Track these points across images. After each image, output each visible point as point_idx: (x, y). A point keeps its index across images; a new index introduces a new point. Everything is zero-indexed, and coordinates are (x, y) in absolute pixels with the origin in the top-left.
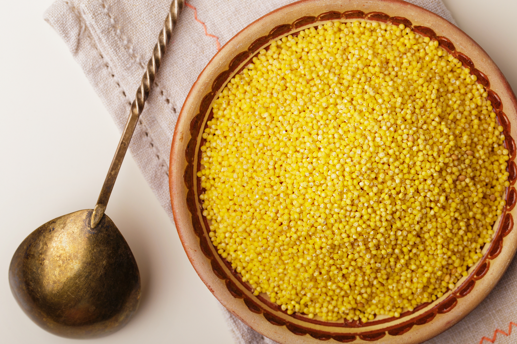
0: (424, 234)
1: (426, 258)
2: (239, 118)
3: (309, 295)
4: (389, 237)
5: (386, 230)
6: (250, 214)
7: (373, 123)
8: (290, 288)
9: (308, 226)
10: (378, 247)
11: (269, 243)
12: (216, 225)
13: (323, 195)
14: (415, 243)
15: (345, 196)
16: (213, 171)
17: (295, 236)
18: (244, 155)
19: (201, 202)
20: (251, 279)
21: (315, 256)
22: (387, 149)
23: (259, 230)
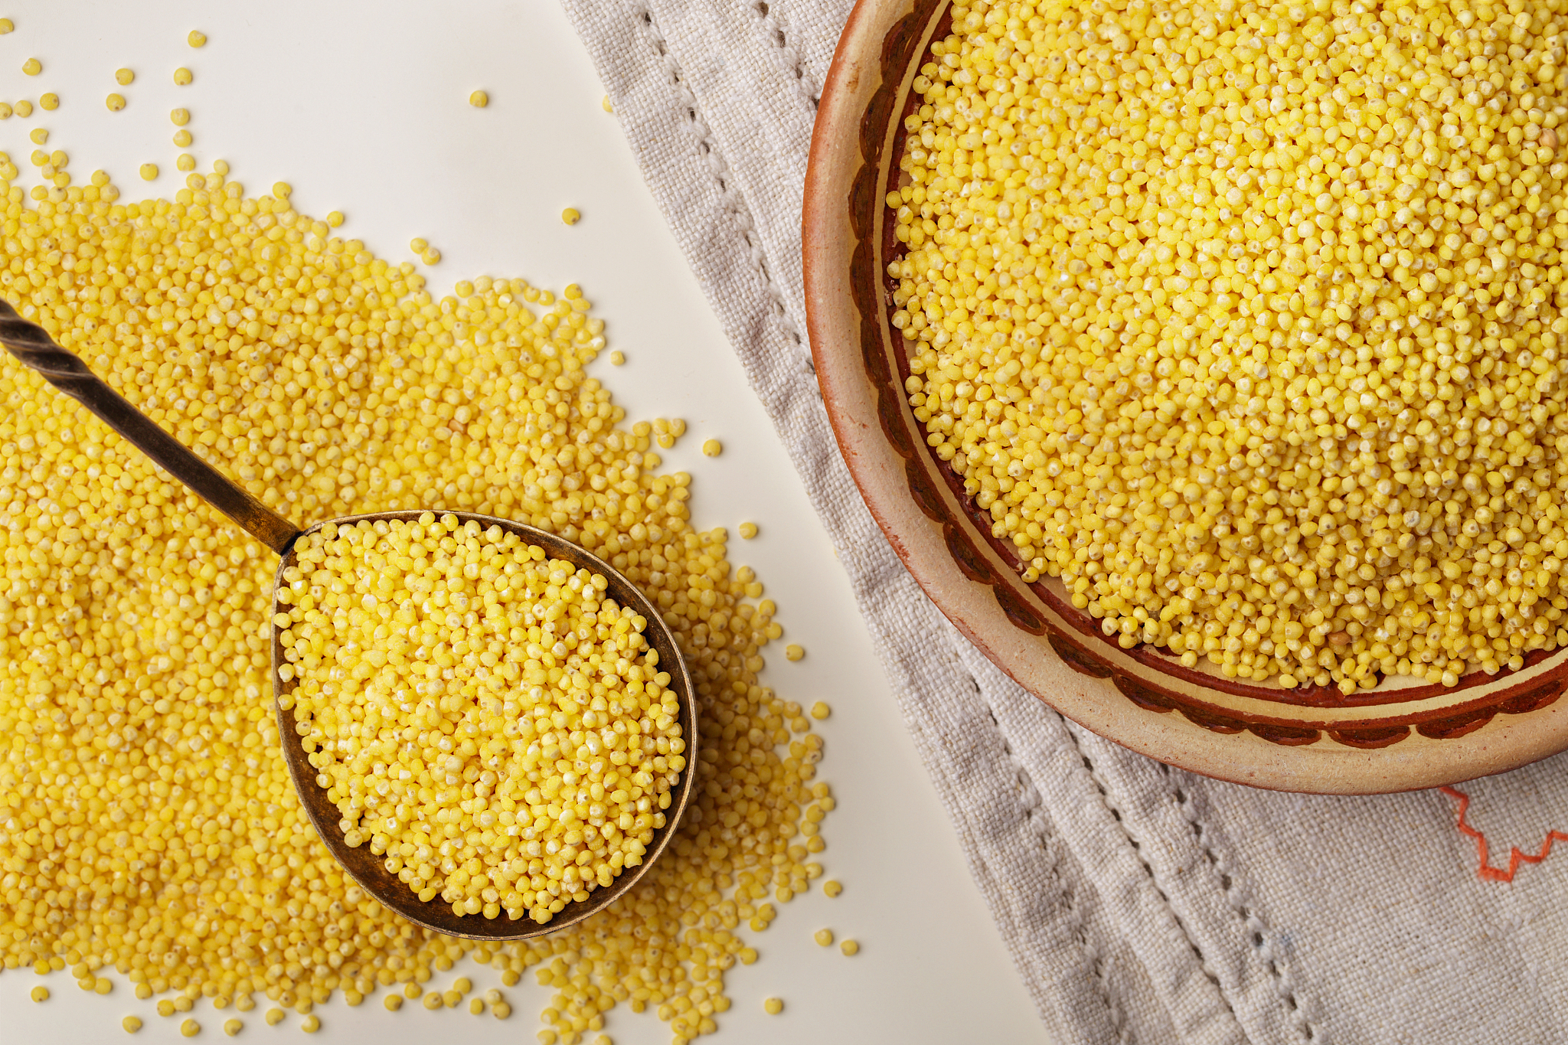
0: (1556, 436)
1: (1553, 513)
2: (1029, 39)
3: (1189, 593)
4: (1451, 436)
5: (1447, 412)
6: (1035, 329)
7: (1439, 81)
8: (1135, 566)
9: (1210, 381)
10: (1414, 464)
11: (1085, 421)
12: (929, 357)
13: (1268, 284)
14: (1526, 463)
15: (1334, 293)
16: (937, 193)
17: (1167, 408)
18: (1034, 149)
19: (892, 283)
20: (1018, 530)
21: (1222, 473)
22: (1476, 163)
23: (1059, 382)
